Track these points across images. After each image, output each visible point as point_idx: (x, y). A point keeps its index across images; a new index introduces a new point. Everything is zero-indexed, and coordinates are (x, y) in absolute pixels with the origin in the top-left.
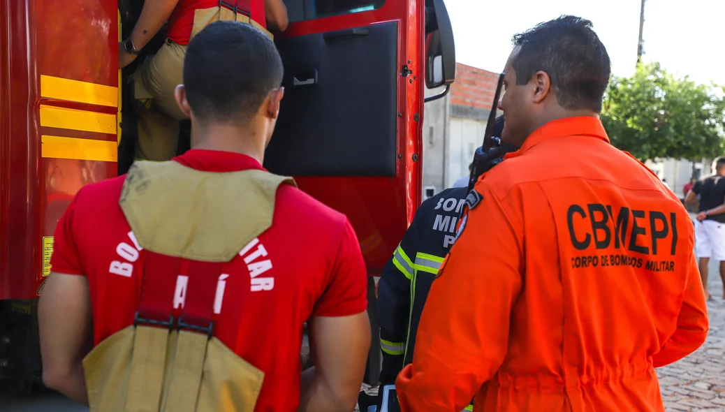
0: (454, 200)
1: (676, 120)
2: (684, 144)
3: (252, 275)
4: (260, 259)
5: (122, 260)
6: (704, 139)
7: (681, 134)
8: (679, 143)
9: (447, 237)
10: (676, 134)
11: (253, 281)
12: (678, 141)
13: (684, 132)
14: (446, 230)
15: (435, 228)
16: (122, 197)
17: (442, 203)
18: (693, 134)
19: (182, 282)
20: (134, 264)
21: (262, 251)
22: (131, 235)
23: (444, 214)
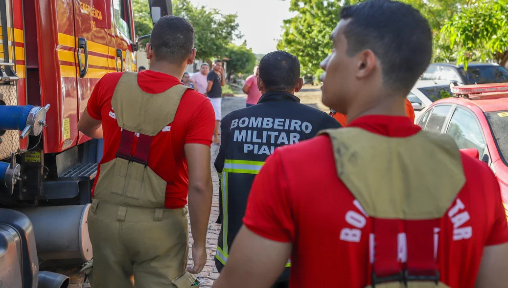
0: (246, 119)
1: (199, 35)
2: (203, 50)
3: (456, 226)
4: (460, 211)
5: (352, 227)
6: (215, 47)
7: (202, 44)
8: (201, 49)
9: (246, 146)
10: (199, 44)
11: (456, 231)
12: (200, 48)
13: (204, 43)
14: (244, 140)
15: (235, 140)
16: (339, 170)
17: (238, 123)
18: (209, 44)
19: (402, 238)
20: (362, 229)
21: (460, 205)
22: (356, 203)
23: (240, 129)
